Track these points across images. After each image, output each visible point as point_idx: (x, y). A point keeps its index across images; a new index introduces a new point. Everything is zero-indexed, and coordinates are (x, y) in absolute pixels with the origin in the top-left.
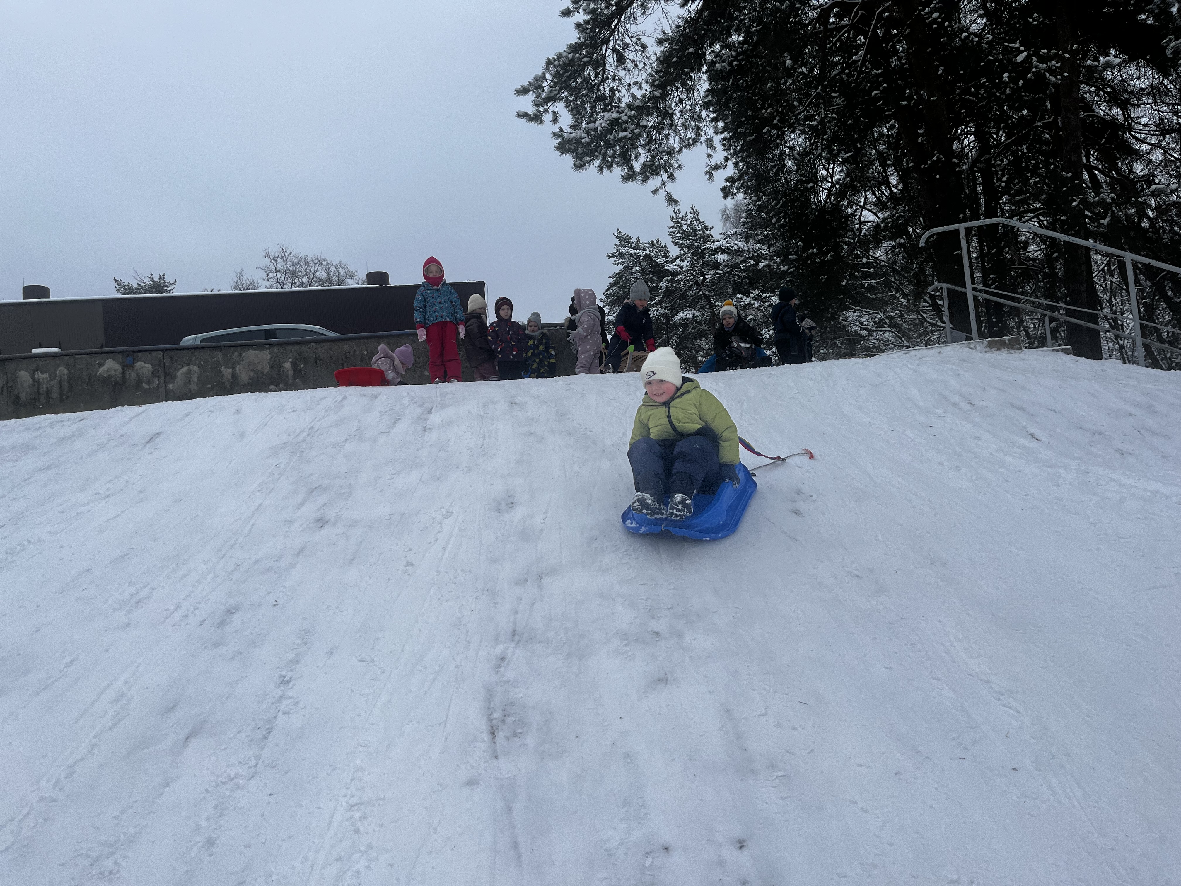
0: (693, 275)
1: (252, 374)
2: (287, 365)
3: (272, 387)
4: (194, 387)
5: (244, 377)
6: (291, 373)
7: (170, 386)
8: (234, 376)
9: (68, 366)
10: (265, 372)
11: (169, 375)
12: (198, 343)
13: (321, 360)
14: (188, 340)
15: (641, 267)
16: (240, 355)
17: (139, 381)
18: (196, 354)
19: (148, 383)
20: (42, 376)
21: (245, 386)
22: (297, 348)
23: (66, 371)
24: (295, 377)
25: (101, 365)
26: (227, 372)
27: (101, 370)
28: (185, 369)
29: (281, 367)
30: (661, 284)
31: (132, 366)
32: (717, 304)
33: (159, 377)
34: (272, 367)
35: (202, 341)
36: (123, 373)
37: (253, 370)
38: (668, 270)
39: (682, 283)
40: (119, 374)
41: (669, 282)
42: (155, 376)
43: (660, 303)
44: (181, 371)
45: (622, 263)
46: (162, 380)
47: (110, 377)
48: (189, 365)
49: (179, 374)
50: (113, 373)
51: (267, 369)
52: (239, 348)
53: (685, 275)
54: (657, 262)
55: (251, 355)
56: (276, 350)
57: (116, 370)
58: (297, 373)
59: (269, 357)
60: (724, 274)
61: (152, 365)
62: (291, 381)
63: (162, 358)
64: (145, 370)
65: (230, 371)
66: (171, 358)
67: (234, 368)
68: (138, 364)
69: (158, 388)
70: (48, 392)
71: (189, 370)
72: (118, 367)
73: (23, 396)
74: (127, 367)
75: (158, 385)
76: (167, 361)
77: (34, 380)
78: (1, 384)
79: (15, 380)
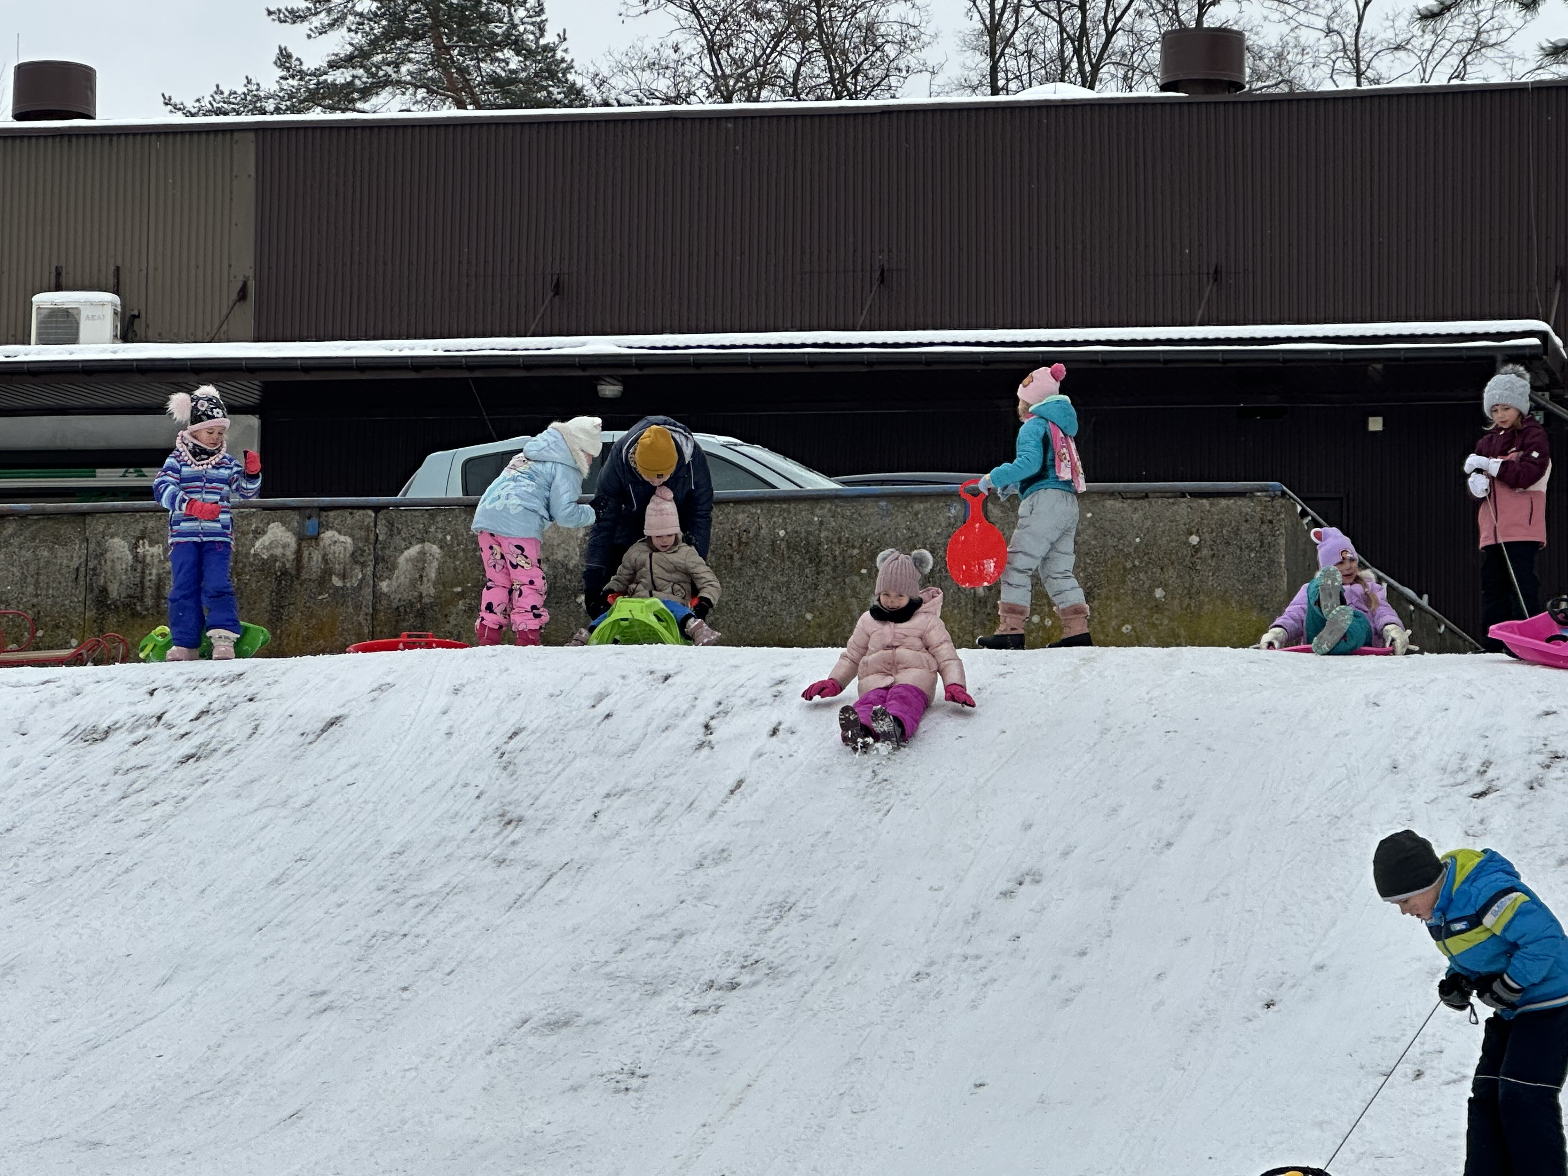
4: (428, 589)
7: (384, 586)
11: (383, 563)
17: (327, 573)
18: (439, 519)
19: (344, 577)
20: (152, 551)
25: (259, 533)
27: (258, 544)
28: (414, 550)
31: (316, 538)
33: (363, 565)
36: (299, 552)
40: (290, 554)
42: (356, 562)
44: (407, 553)
46: (369, 570)
47: (274, 558)
48: (422, 541)
49: (402, 559)
50: (278, 551)
57: (285, 546)
61: (352, 536)
63: (372, 524)
64: (337, 548)
66: (391, 524)
68: (328, 535)
69: (360, 587)
70: (159, 585)
71: (423, 553)
72: (290, 539)
73: (114, 590)
74: (306, 539)
75: (361, 581)
76: (382, 530)
77: (136, 557)
78: (75, 563)
79: (101, 555)
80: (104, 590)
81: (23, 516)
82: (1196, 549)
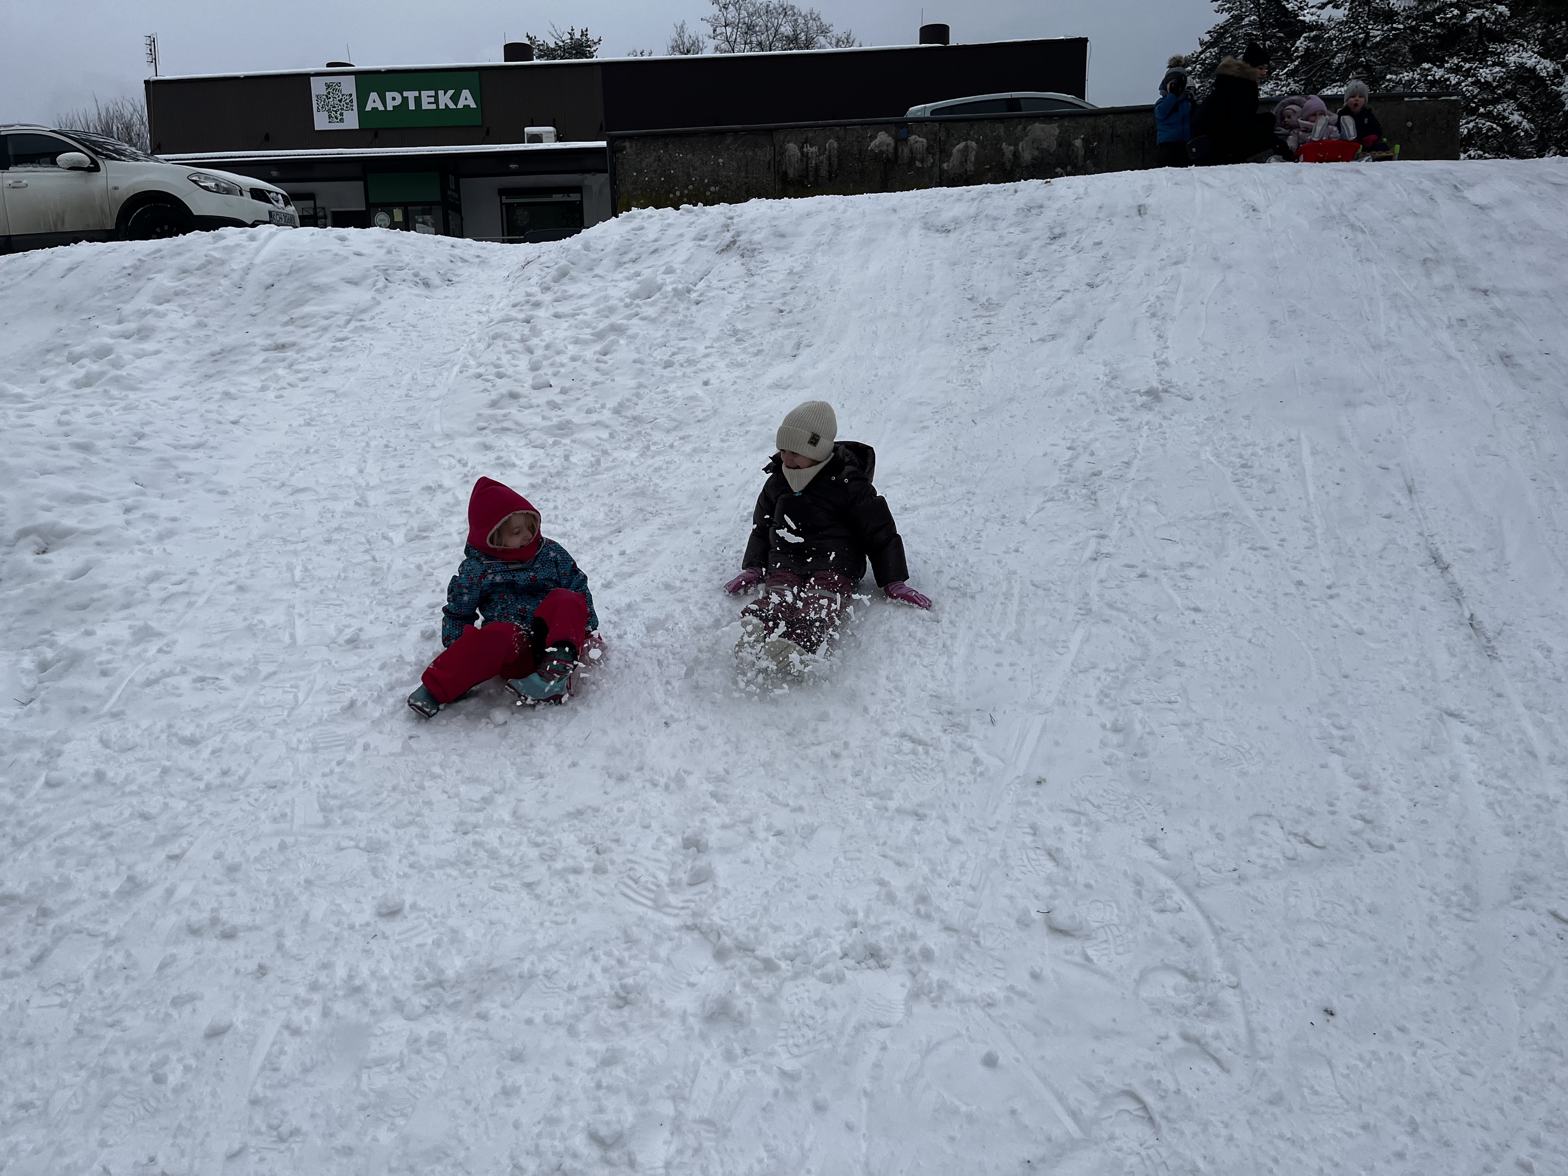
0: (1352, 29)
1: (1036, 153)
2: (1078, 143)
3: (1058, 170)
4: (970, 167)
5: (1027, 156)
6: (1081, 152)
7: (945, 166)
8: (1016, 155)
9: (838, 139)
10: (1052, 150)
11: (945, 154)
12: (928, 115)
13: (1118, 136)
14: (916, 110)
15: (1259, 16)
16: (1025, 129)
17: (912, 159)
18: (976, 127)
19: (922, 161)
20: (812, 150)
21: (1027, 167)
22: (1091, 121)
23: (836, 145)
24: (1085, 158)
25: (873, 137)
26: (1008, 149)
27: (872, 144)
28: (961, 145)
29: (1071, 144)
30: (1298, 44)
31: (906, 140)
32: (1388, 77)
33: (934, 154)
34: (1060, 145)
35: (933, 112)
36: (896, 148)
37: (1038, 148)
38: (1304, 21)
39: (1334, 43)
40: (891, 149)
41: (1310, 41)
42: (929, 153)
43: (1291, 74)
44: (957, 147)
45: (1229, 10)
46: (937, 157)
47: (882, 152)
48: (966, 140)
49: (955, 150)
50: (884, 148)
51: (1054, 147)
52: (1023, 121)
53: (1340, 30)
54: (1287, 9)
55: (1038, 129)
56: (1066, 123)
57: (888, 145)
58: (1090, 152)
59: (1057, 132)
60: (1405, 28)
61: (927, 138)
62: (1080, 164)
63: (938, 131)
64: (918, 145)
65: (1012, 148)
66: (948, 131)
67: (1016, 145)
68: (913, 138)
69: (932, 166)
70: (817, 169)
71: (966, 147)
72: (890, 140)
73: (791, 173)
74: (900, 140)
75: (933, 164)
76: (943, 135)
77: (802, 153)
78: (768, 157)
79: (783, 153)
80: (785, 174)
81: (736, 132)
82: (1411, 129)
